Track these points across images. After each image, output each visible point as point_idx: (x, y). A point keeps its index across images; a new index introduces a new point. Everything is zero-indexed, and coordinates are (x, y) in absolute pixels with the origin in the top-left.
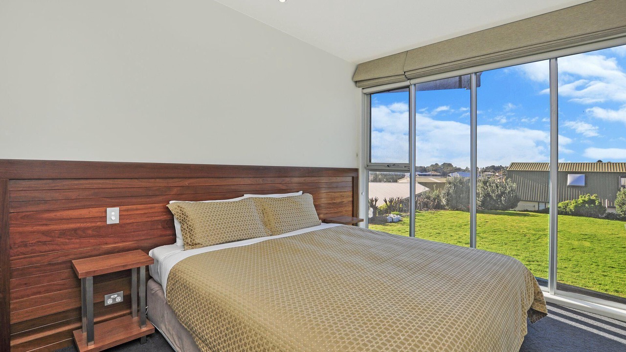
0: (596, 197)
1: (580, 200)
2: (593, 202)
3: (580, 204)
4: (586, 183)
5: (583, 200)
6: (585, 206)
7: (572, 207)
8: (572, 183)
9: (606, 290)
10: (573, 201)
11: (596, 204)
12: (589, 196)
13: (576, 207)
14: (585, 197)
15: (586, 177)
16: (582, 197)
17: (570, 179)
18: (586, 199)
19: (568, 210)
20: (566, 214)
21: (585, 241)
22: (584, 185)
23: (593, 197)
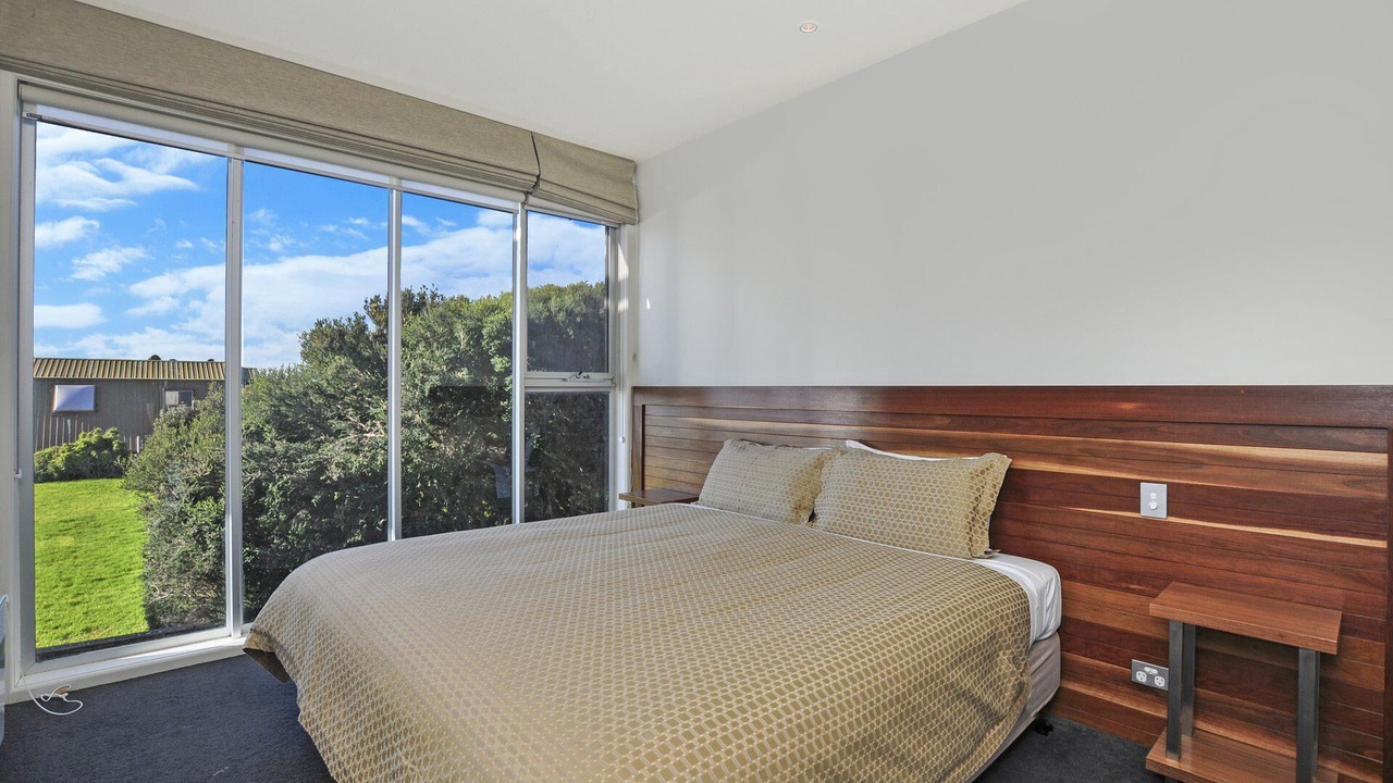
0: (115, 433)
1: (80, 444)
2: (107, 443)
3: (76, 452)
4: (96, 405)
5: (85, 443)
6: (90, 455)
7: (59, 461)
8: (64, 405)
9: (66, 637)
10: (64, 446)
11: (114, 448)
12: (98, 431)
13: (69, 459)
14: (91, 435)
15: (96, 389)
16: (84, 436)
17: (59, 396)
18: (93, 440)
19: (50, 469)
20: (48, 478)
21: (64, 535)
22: (90, 407)
23: (108, 435)
